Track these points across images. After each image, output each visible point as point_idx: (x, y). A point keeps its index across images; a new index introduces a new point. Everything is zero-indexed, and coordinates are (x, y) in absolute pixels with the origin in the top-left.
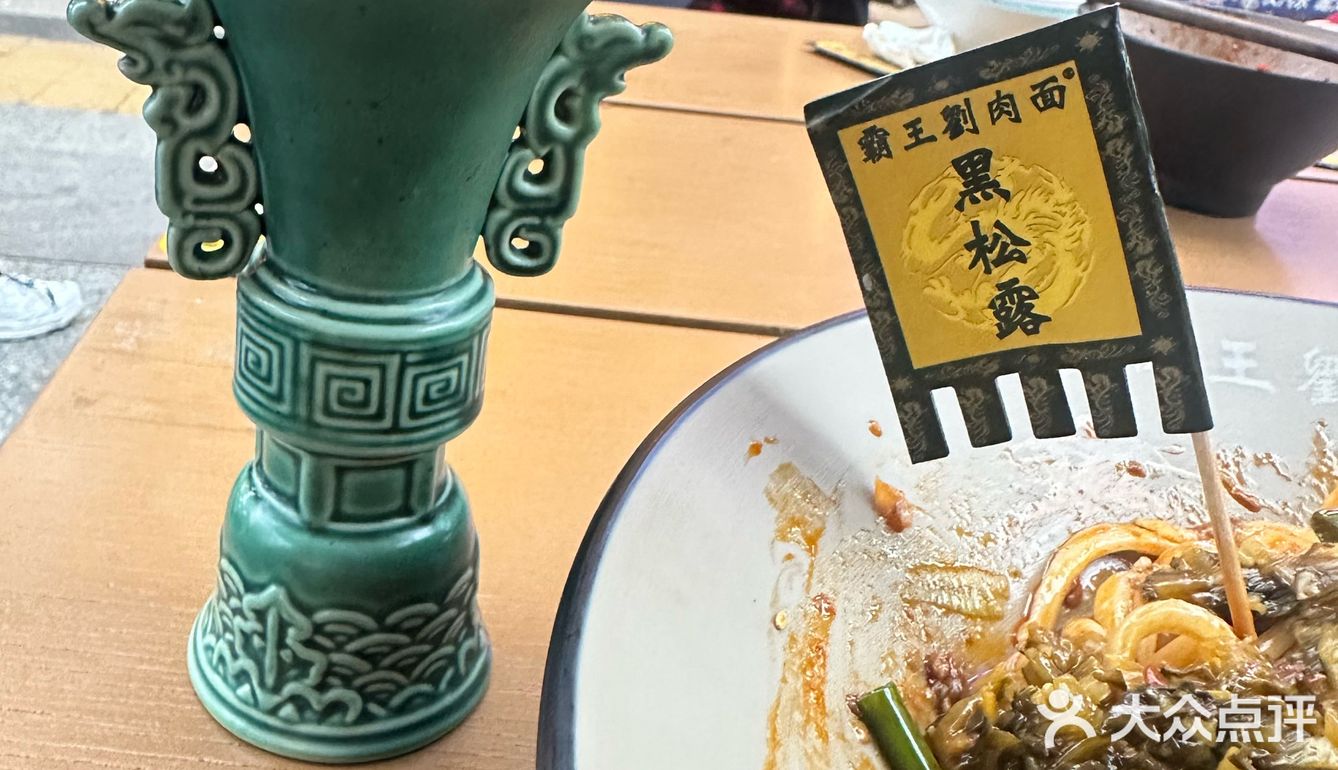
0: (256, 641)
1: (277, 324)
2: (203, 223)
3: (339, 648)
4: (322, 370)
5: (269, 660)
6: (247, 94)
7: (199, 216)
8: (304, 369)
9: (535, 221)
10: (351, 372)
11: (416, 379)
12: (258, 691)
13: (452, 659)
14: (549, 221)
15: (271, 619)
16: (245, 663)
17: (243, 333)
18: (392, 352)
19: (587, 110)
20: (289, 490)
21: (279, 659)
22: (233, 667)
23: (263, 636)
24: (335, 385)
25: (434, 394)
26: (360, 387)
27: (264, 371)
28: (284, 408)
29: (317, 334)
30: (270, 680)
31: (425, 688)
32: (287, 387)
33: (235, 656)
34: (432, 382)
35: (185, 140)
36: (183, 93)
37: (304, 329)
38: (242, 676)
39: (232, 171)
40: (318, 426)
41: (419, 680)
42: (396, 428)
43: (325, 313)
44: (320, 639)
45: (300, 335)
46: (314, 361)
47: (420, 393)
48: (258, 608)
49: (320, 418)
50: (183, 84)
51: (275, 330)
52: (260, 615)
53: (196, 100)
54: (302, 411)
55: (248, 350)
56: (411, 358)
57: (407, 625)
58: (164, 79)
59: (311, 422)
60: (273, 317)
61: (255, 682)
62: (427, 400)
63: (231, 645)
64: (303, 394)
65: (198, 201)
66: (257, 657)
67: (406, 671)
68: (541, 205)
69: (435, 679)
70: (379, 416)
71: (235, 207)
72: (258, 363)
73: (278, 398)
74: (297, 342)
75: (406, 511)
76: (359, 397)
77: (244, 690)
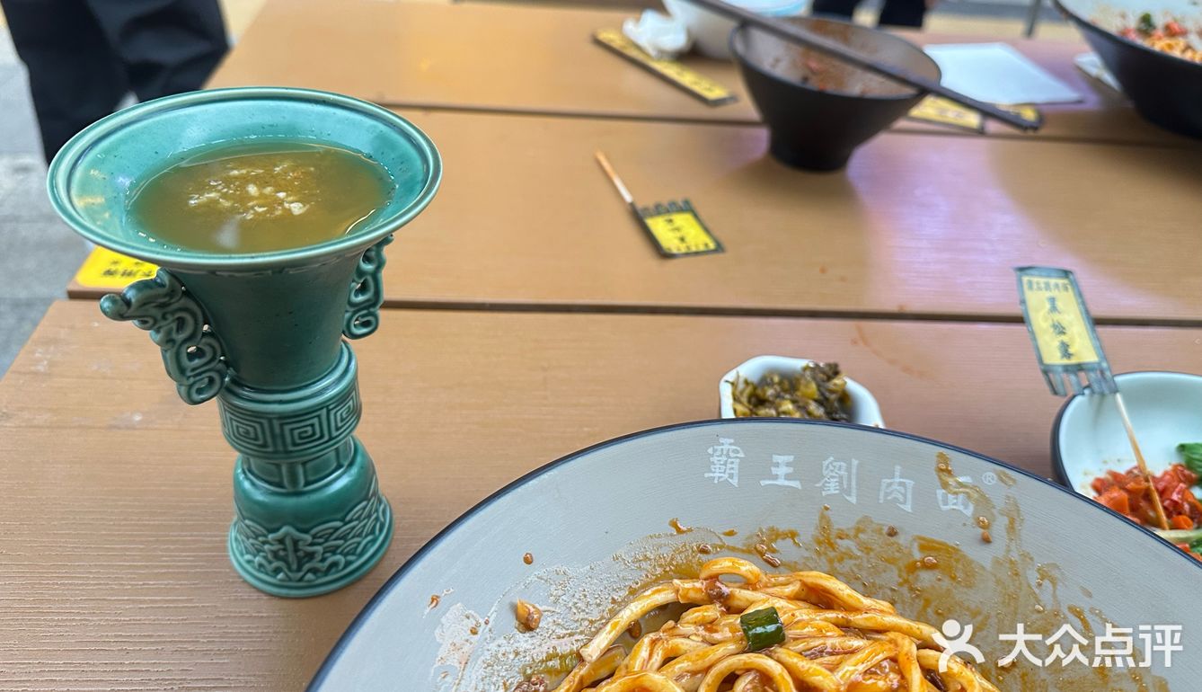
0: (282, 553)
1: (256, 414)
2: (198, 378)
3: (326, 541)
4: (287, 428)
5: (292, 558)
6: (207, 311)
7: (195, 376)
8: (277, 431)
9: (364, 312)
10: (302, 424)
11: (336, 413)
12: (290, 574)
13: (377, 519)
14: (372, 310)
15: (288, 542)
16: (276, 564)
17: (231, 419)
18: (322, 408)
19: (379, 254)
20: (276, 480)
21: (297, 557)
22: (270, 568)
23: (285, 550)
24: (296, 432)
25: (344, 416)
26: (309, 429)
27: (252, 435)
28: (270, 449)
29: (279, 413)
30: (294, 567)
31: (369, 538)
32: (269, 440)
33: (270, 562)
34: (343, 411)
35: (181, 345)
36: (174, 326)
37: (273, 413)
38: (277, 571)
39: (207, 349)
40: (291, 452)
41: (366, 536)
42: (331, 439)
43: (281, 402)
44: (316, 540)
45: (271, 416)
46: (282, 425)
47: (339, 418)
48: (279, 538)
49: (291, 448)
50: (173, 321)
51: (256, 417)
52: (281, 541)
53: (181, 324)
54: (281, 448)
55: (238, 427)
56: (331, 407)
57: (355, 517)
58: (163, 323)
59: (287, 452)
60: (253, 411)
61: (286, 570)
62: (342, 420)
63: (265, 558)
64: (279, 442)
65: (193, 370)
66: (285, 560)
67: (359, 535)
68: (367, 304)
69: (372, 532)
70: (322, 436)
71: (212, 365)
72: (247, 432)
73: (265, 445)
74: (270, 420)
75: (339, 466)
76: (310, 433)
77: (281, 576)
